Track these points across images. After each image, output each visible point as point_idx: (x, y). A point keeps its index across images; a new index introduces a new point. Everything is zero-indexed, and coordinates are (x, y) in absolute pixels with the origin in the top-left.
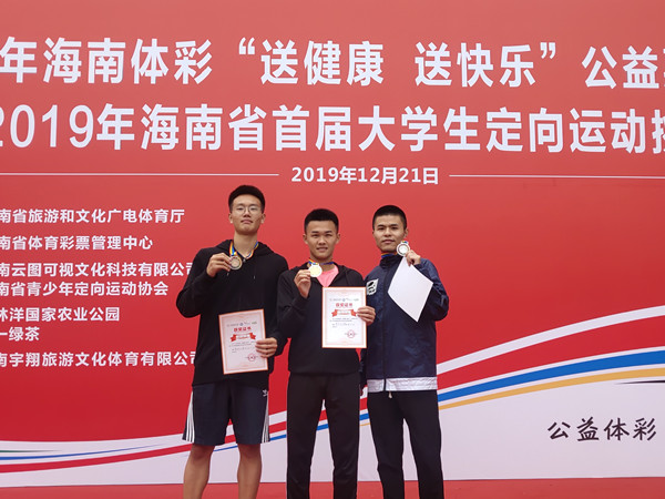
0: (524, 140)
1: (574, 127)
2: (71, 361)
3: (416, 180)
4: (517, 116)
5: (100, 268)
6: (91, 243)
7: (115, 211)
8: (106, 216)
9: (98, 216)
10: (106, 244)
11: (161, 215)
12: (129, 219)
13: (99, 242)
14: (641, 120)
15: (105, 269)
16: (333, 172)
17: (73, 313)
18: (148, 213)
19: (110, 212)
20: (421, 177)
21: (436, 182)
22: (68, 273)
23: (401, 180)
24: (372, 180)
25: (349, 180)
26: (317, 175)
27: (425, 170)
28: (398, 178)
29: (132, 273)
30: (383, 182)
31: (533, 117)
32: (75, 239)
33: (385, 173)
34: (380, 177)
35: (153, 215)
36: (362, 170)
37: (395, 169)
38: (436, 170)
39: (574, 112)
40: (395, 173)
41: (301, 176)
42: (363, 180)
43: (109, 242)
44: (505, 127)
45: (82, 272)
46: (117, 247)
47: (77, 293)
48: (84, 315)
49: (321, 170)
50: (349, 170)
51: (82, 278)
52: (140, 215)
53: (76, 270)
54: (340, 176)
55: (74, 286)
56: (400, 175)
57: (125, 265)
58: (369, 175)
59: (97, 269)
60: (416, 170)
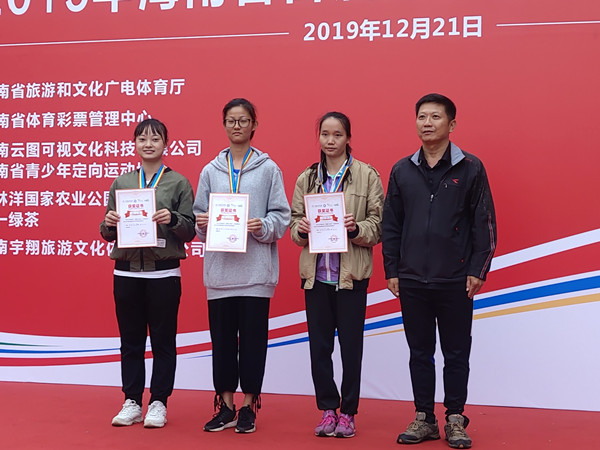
2: (69, 250)
3: (454, 32)
5: (98, 147)
6: (88, 120)
7: (113, 83)
8: (103, 88)
9: (95, 89)
10: (104, 121)
11: (161, 86)
12: (127, 91)
13: (96, 119)
15: (103, 149)
16: (352, 27)
17: (71, 197)
18: (146, 84)
19: (107, 84)
20: (460, 28)
21: (479, 34)
22: (66, 153)
23: (435, 33)
24: (400, 35)
25: (371, 36)
26: (333, 31)
27: (466, 19)
28: (431, 33)
29: (130, 153)
30: (413, 37)
32: (72, 115)
33: (415, 25)
34: (409, 30)
35: (152, 86)
36: (387, 23)
37: (427, 20)
38: (479, 18)
40: (427, 25)
41: (315, 34)
42: (388, 35)
43: (107, 118)
45: (80, 152)
46: (115, 123)
47: (75, 175)
48: (82, 199)
49: (338, 25)
50: (372, 23)
51: (80, 159)
52: (138, 87)
53: (73, 150)
54: (360, 31)
55: (71, 167)
56: (433, 27)
57: (123, 144)
58: (395, 28)
59: (95, 149)
60: (454, 20)
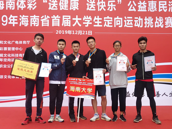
0: (113, 24)
1: (125, 21)
2: (3, 77)
3: (87, 34)
4: (111, 18)
5: (10, 55)
6: (7, 49)
7: (13, 41)
8: (11, 42)
9: (9, 42)
10: (11, 49)
11: (24, 42)
12: (17, 43)
13: (9, 49)
14: (142, 19)
15: (11, 55)
16: (66, 32)
17: (3, 66)
18: (21, 42)
19: (12, 41)
20: (88, 33)
21: (91, 34)
22: (2, 56)
23: (83, 34)
24: (76, 34)
25: (70, 33)
26: (62, 32)
27: (89, 31)
28: (82, 33)
29: (17, 56)
30: (78, 34)
31: (115, 19)
32: (3, 48)
33: (79, 32)
34: (78, 33)
35: (23, 42)
36: (73, 31)
37: (81, 31)
38: (91, 31)
39: (125, 17)
40: (81, 32)
41: (58, 33)
42: (73, 33)
43: (12, 49)
44: (108, 21)
45: (5, 56)
46: (14, 50)
47: (4, 61)
48: (6, 66)
49: (63, 31)
50: (70, 31)
51: (5, 57)
52: (19, 42)
53: (4, 56)
54: (68, 32)
55: (3, 59)
56: (83, 32)
57: (16, 54)
58: (75, 32)
59: (9, 55)
60: (86, 31)
